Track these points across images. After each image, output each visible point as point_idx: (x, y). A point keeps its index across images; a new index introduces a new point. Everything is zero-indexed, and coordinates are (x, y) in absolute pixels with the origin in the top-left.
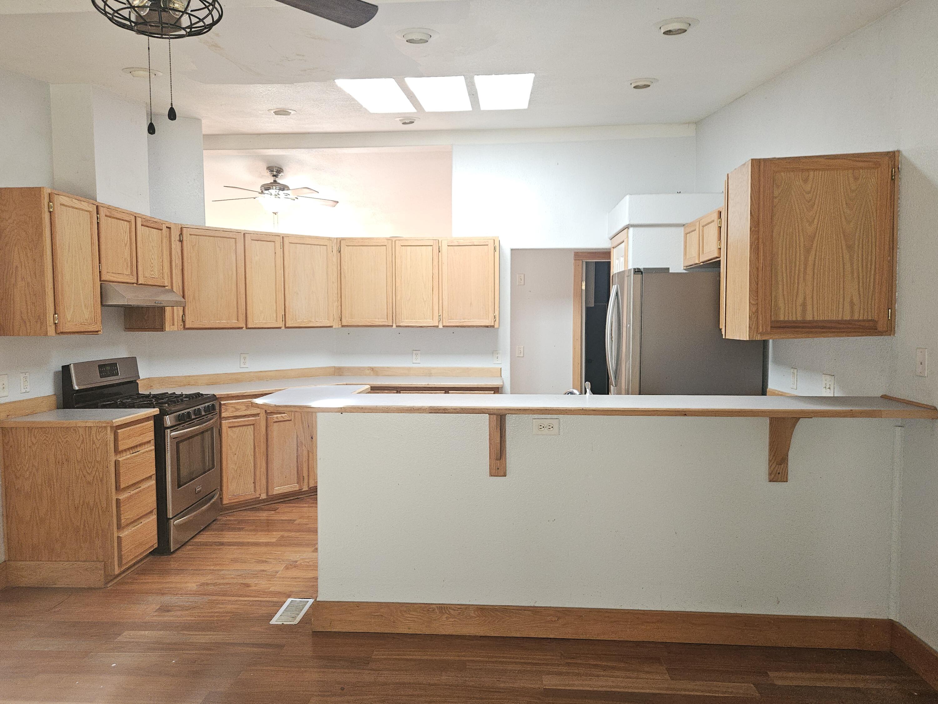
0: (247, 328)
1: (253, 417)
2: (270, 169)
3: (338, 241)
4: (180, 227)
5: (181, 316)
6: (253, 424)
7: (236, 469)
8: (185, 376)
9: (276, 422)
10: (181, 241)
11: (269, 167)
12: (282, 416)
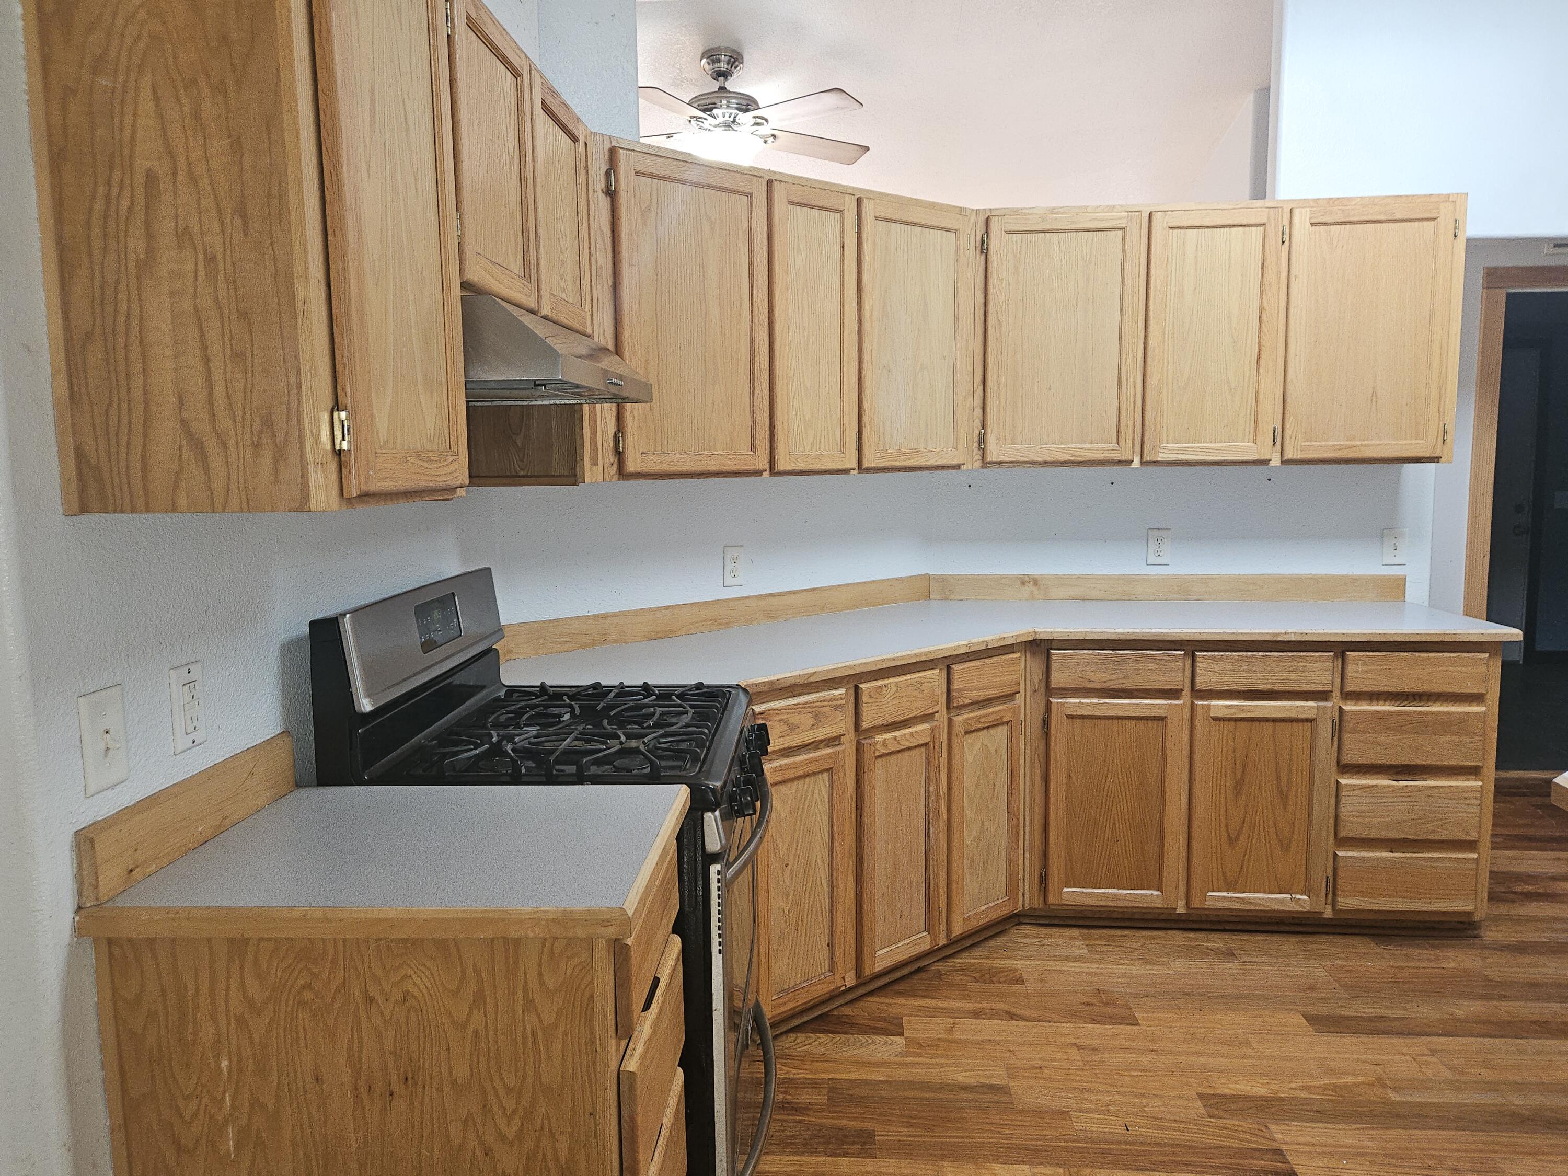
0: (773, 472)
1: (828, 746)
2: (711, 55)
3: (981, 219)
4: (607, 146)
5: (611, 436)
6: (828, 770)
7: (786, 911)
8: (595, 617)
9: (880, 756)
10: (611, 194)
11: (709, 51)
12: (895, 738)
